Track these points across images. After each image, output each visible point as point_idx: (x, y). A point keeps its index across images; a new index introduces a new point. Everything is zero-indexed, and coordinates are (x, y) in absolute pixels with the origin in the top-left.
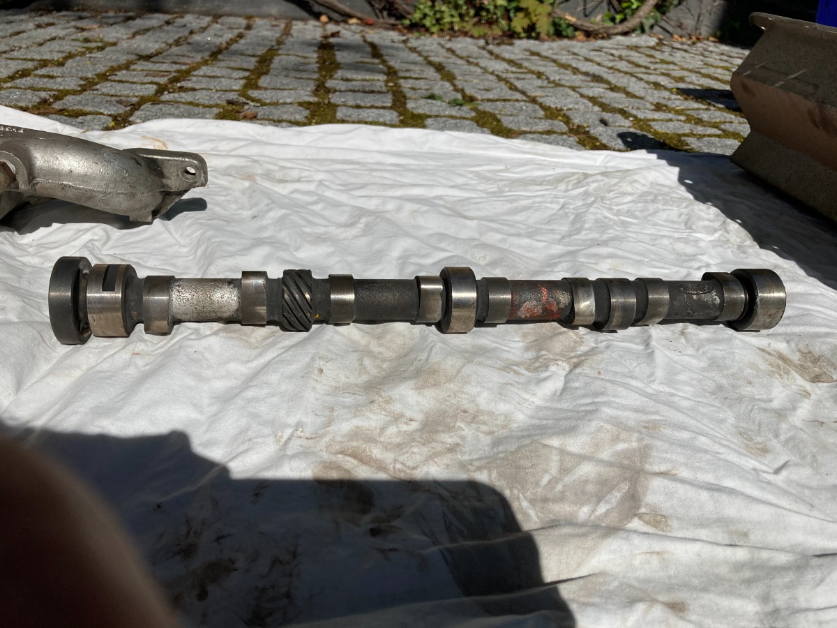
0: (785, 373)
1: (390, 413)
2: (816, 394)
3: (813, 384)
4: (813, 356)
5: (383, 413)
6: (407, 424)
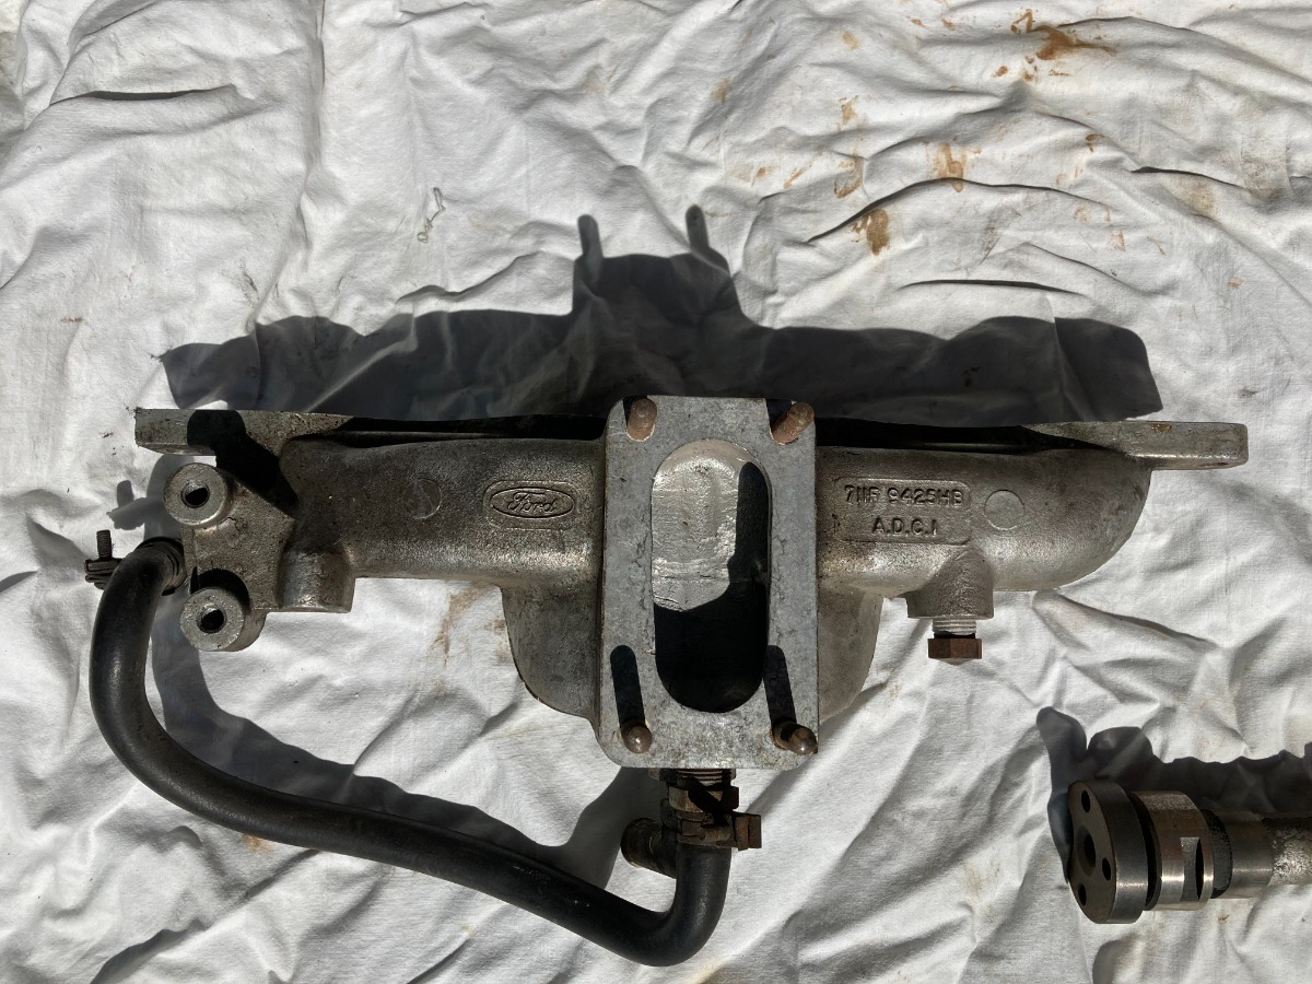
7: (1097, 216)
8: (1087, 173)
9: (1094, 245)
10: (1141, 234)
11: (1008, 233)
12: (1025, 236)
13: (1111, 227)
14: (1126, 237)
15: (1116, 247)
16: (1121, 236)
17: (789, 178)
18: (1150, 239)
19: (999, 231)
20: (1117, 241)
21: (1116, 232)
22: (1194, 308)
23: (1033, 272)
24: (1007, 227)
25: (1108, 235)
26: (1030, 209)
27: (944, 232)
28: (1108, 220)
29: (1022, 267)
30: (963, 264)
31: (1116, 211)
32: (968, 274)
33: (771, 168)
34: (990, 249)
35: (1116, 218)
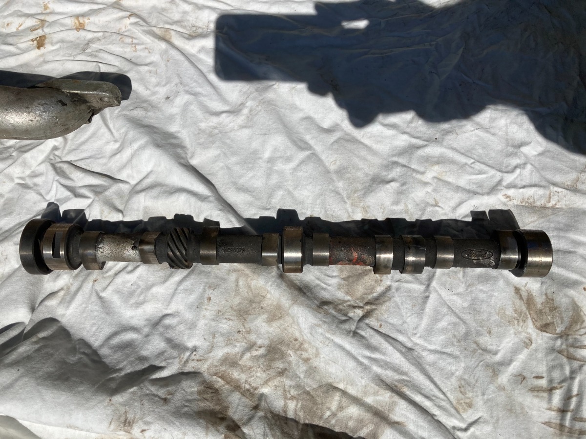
0: (523, 320)
1: (248, 341)
2: (536, 343)
3: (540, 332)
4: (553, 304)
5: (245, 341)
6: (257, 350)
7: (129, 40)
8: (129, 27)
9: (126, 50)
10: (143, 46)
11: (94, 45)
12: (101, 47)
13: (133, 44)
14: (137, 47)
15: (134, 51)
16: (135, 47)
17: (18, 27)
18: (146, 48)
19: (91, 45)
20: (134, 49)
21: (134, 46)
22: (156, 70)
23: (100, 58)
24: (94, 44)
25: (130, 46)
26: (104, 38)
27: (69, 45)
28: (132, 42)
29: (96, 56)
30: (73, 54)
31: (135, 39)
32: (74, 58)
33: (11, 23)
34: (85, 50)
35: (135, 41)
